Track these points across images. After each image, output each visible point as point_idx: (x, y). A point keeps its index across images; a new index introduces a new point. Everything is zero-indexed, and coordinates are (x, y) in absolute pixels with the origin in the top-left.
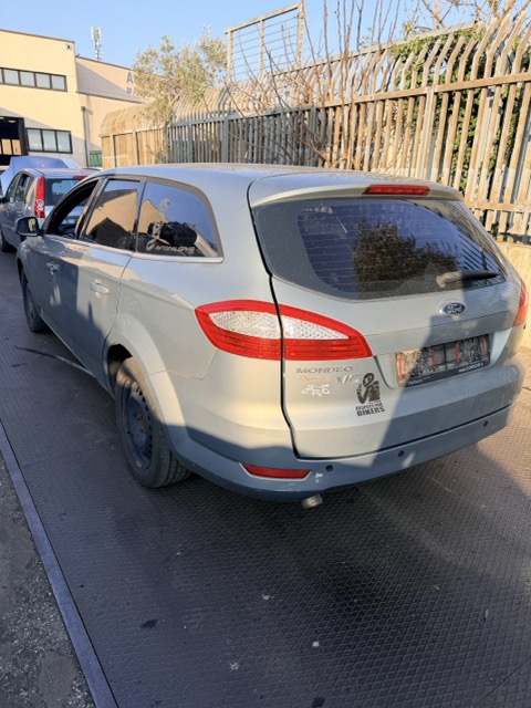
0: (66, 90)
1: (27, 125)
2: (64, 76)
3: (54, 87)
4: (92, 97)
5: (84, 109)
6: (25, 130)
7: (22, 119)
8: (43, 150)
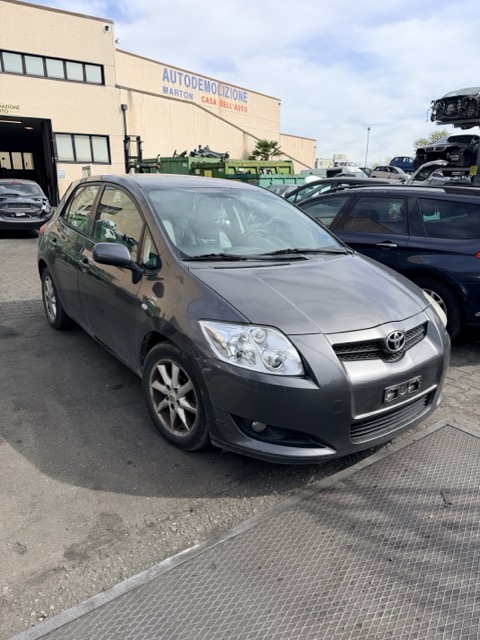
0: (103, 83)
1: (54, 129)
2: (102, 67)
3: (88, 79)
4: (133, 93)
5: (123, 108)
6: (51, 135)
7: (49, 121)
8: (75, 161)
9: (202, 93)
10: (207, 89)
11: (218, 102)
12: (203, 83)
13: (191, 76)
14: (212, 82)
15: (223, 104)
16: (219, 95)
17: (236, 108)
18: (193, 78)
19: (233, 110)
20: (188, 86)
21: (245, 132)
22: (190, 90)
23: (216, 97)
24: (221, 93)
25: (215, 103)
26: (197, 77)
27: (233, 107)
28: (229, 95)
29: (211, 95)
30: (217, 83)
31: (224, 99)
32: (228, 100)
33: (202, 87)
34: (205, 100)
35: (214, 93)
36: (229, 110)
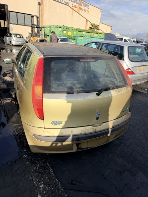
1: (9, 10)
5: (39, 4)
7: (7, 5)
8: (17, 24)
9: (72, 3)
10: (74, 2)
15: (80, 8)
16: (79, 4)
19: (83, 11)
21: (87, 20)
22: (68, 1)
24: (80, 4)
25: (77, 8)
27: (84, 10)
28: (82, 5)
29: (75, 4)
31: (80, 6)
32: (82, 7)
34: (73, 6)
35: (77, 4)
36: (82, 11)
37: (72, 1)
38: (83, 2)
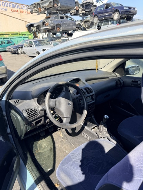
10: (13, 6)
11: (19, 11)
12: (11, 4)
13: (5, 2)
14: (15, 4)
15: (21, 12)
16: (19, 8)
17: (28, 13)
18: (6, 3)
20: (4, 6)
22: (5, 7)
23: (18, 9)
24: (20, 7)
26: (8, 3)
27: (27, 13)
28: (24, 8)
29: (15, 9)
30: (18, 5)
31: (22, 10)
32: (24, 10)
33: (11, 6)
34: (13, 11)
35: (17, 8)
36: (25, 14)
37: (10, 7)
38: (24, 6)
